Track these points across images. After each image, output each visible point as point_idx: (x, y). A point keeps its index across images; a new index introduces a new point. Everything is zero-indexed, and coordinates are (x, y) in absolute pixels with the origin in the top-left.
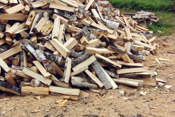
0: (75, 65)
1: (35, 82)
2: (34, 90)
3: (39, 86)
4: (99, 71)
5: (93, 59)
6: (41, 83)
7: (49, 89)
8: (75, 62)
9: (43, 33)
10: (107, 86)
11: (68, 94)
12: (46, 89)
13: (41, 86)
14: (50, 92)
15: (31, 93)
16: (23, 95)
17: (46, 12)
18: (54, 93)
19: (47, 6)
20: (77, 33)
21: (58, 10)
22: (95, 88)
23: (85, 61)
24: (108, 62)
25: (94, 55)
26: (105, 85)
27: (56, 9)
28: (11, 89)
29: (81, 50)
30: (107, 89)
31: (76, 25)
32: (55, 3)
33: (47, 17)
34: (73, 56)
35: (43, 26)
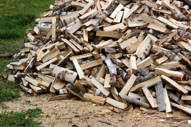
0: (138, 83)
1: (96, 91)
2: (93, 97)
3: (98, 95)
4: (159, 92)
5: (157, 80)
6: (101, 93)
7: (106, 100)
8: (140, 80)
9: (128, 51)
10: (161, 108)
11: (116, 106)
12: (103, 99)
13: (101, 96)
14: (105, 103)
15: (90, 99)
16: (84, 100)
17: (143, 31)
18: (109, 104)
19: (146, 26)
20: (157, 54)
21: (154, 30)
22: (147, 107)
23: (149, 80)
24: (172, 85)
25: (159, 76)
26: (159, 107)
27: (152, 29)
28: (77, 93)
29: (152, 69)
30: (159, 111)
31: (165, 46)
32: (154, 23)
33: (142, 37)
34: (142, 74)
35: (131, 44)
